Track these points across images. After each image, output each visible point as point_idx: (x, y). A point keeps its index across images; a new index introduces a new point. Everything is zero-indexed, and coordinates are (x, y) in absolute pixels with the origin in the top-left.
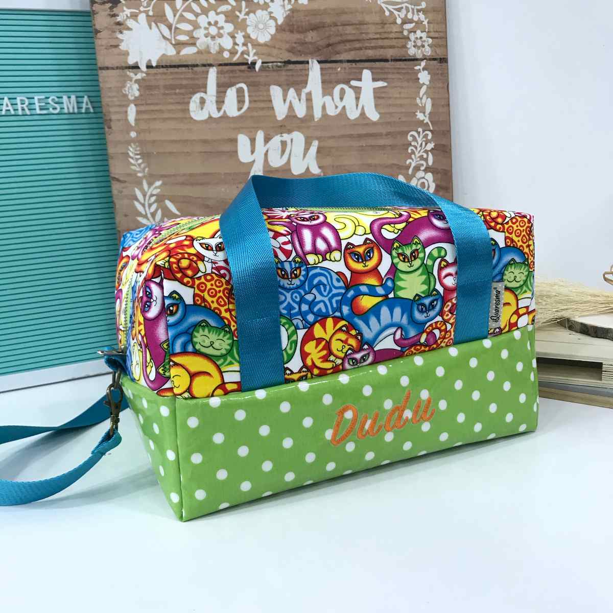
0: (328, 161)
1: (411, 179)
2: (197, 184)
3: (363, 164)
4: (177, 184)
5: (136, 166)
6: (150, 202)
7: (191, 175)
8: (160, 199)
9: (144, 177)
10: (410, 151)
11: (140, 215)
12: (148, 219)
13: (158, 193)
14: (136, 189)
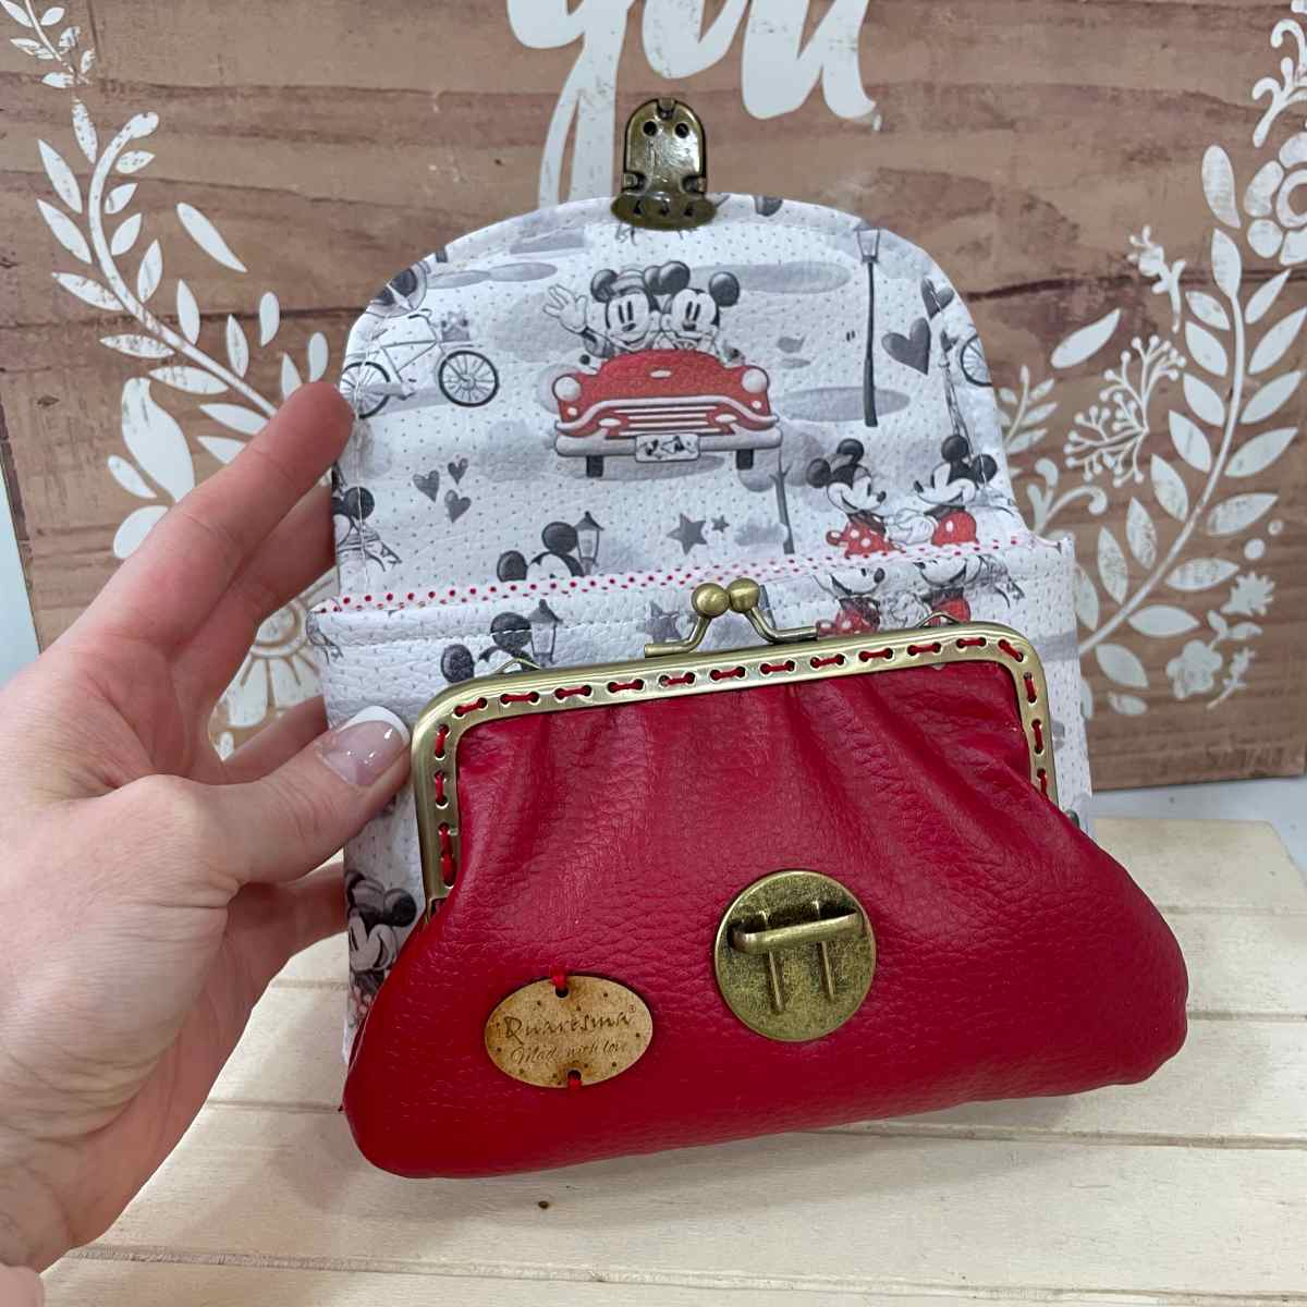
0: (911, 63)
1: (1256, 171)
2: (319, 136)
3: (1062, 89)
4: (225, 131)
5: (38, 39)
6: (108, 210)
7: (290, 92)
8: (154, 197)
9: (77, 90)
10: (1276, 40)
11: (71, 264)
12: (105, 284)
13: (139, 171)
14: (45, 150)
